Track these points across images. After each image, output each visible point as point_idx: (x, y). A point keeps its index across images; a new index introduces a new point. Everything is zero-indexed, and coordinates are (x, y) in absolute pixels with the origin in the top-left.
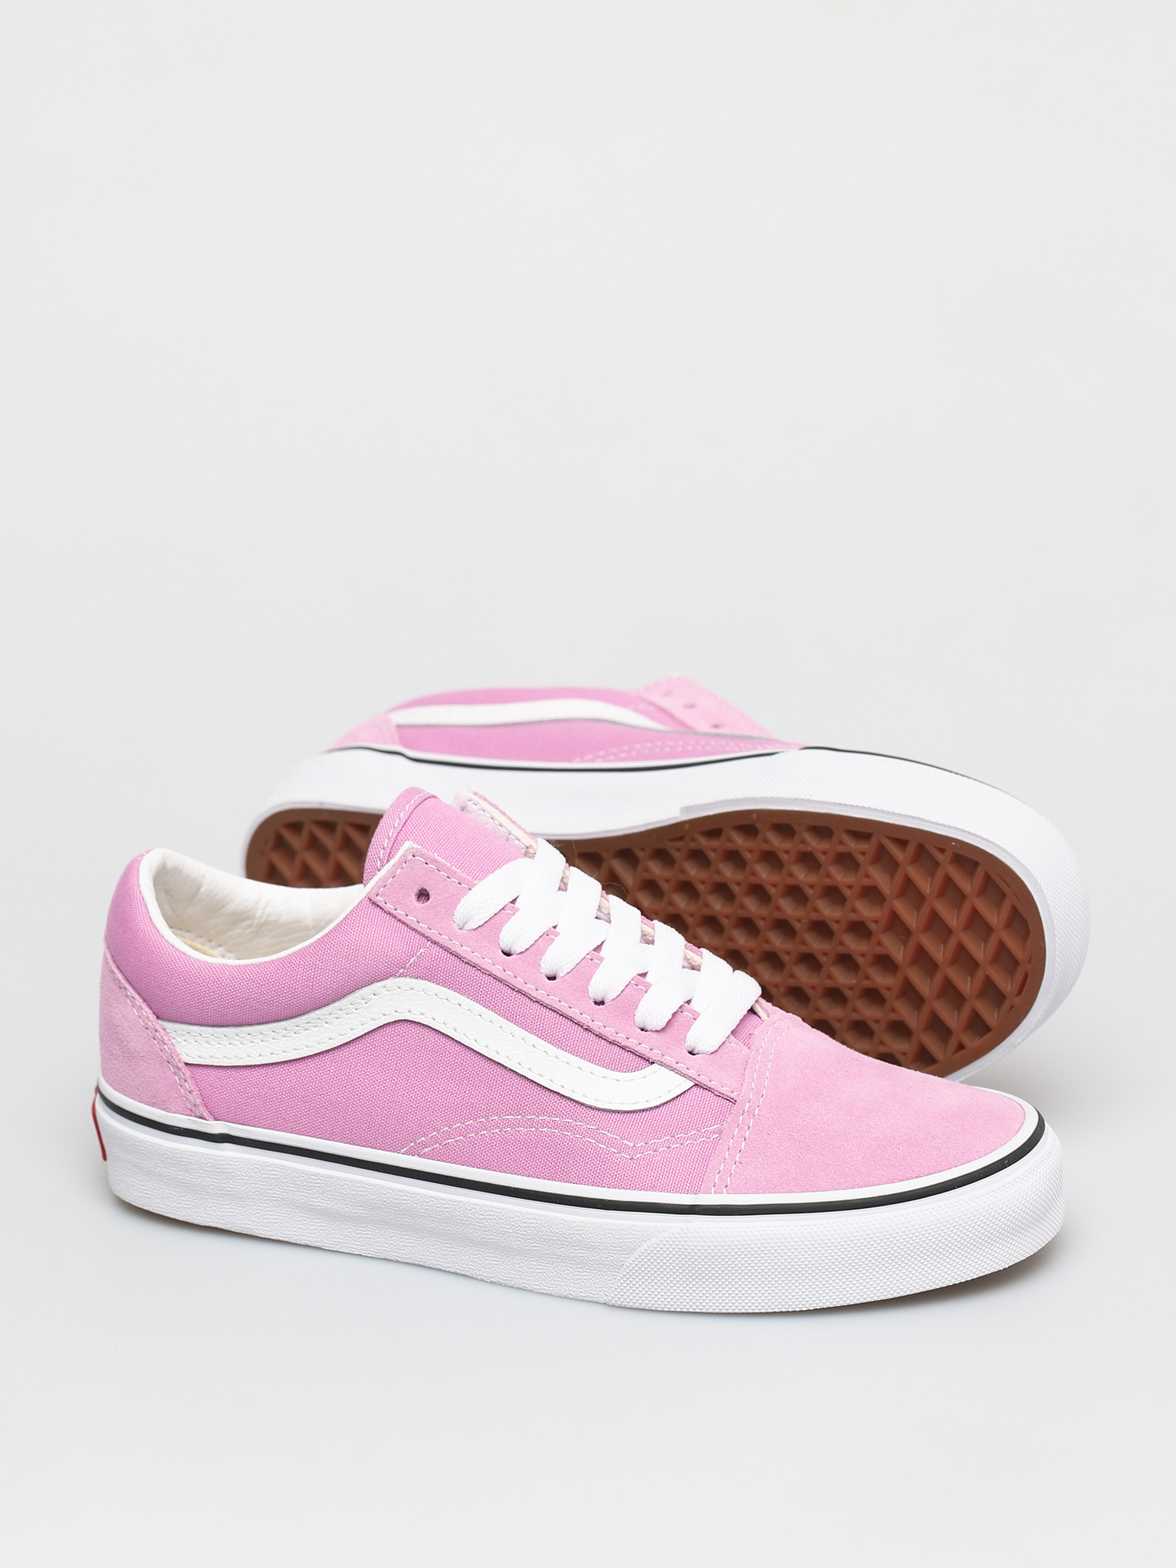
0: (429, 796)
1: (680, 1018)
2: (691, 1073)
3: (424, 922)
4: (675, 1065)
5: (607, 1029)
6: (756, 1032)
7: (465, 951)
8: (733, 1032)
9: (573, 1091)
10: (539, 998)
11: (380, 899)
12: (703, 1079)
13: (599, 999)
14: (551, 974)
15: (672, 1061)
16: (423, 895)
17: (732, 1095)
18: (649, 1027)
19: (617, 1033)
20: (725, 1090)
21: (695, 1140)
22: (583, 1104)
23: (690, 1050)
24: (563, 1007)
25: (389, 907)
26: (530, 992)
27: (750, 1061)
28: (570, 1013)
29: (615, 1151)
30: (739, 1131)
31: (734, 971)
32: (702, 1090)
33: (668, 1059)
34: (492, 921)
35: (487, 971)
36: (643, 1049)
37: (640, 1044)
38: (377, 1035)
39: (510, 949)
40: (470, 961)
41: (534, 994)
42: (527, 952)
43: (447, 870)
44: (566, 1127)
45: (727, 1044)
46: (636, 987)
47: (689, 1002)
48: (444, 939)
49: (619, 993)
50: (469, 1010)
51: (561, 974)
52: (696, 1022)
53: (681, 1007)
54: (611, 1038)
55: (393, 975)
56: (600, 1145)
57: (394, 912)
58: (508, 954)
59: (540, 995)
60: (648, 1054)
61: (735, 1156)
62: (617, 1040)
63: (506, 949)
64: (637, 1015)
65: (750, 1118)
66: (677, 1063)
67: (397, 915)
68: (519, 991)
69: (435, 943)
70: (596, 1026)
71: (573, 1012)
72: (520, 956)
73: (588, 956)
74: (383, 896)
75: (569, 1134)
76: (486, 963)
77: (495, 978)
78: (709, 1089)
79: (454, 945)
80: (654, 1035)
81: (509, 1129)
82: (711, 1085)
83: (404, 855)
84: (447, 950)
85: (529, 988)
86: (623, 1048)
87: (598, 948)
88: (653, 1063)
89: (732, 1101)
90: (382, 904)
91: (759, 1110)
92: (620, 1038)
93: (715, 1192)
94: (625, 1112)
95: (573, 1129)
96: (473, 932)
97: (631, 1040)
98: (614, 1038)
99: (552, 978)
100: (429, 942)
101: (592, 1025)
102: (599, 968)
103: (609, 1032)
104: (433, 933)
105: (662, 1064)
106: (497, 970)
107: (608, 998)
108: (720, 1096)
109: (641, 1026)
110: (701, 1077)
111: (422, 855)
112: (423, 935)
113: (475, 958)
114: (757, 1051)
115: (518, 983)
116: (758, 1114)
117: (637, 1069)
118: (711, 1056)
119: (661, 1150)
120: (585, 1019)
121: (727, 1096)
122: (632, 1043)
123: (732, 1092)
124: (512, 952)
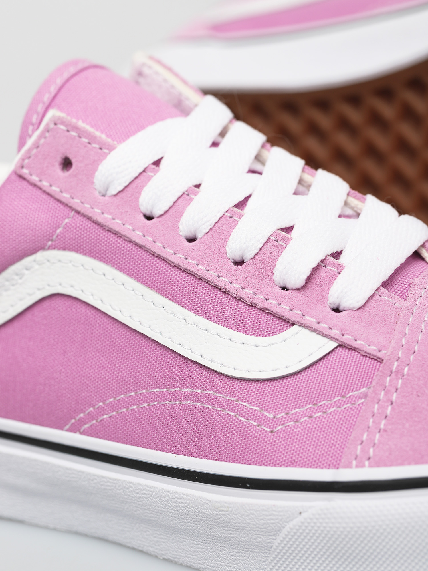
0: (86, 64)
1: (323, 273)
2: (335, 332)
3: (67, 191)
4: (315, 326)
5: (246, 290)
6: (416, 281)
7: (106, 218)
8: (387, 284)
9: (212, 360)
10: (177, 262)
11: (25, 172)
12: (347, 339)
13: (238, 259)
14: (191, 235)
15: (312, 322)
16: (67, 164)
17: (380, 355)
18: (289, 286)
19: (255, 295)
20: (372, 349)
21: (339, 407)
22: (221, 374)
23: (335, 307)
24: (201, 270)
25: (34, 178)
26: (168, 257)
27: (402, 314)
28: (207, 276)
29: (255, 424)
30: (386, 394)
31: (399, 216)
32: (347, 351)
33: (309, 320)
34: (133, 185)
35: (128, 238)
36: (283, 310)
37: (280, 305)
38: (36, 310)
39: (151, 212)
40: (111, 228)
41: (172, 258)
42: (167, 215)
43: (88, 135)
44: (207, 399)
45: (377, 297)
46: (275, 243)
47: (337, 255)
48: (86, 208)
49: (257, 251)
50: (113, 279)
51: (199, 235)
52: (340, 276)
53: (322, 261)
54: (249, 300)
55: (42, 248)
56: (240, 418)
57: (39, 184)
58: (149, 218)
59: (178, 259)
60: (288, 316)
61: (380, 423)
62: (255, 302)
63: (148, 213)
64: (275, 273)
65: (398, 379)
66: (318, 323)
67: (42, 187)
68: (159, 257)
69: (78, 212)
70: (234, 288)
71: (211, 275)
72: (160, 219)
73: (226, 214)
74: (28, 168)
75: (210, 407)
76: (127, 230)
77: (136, 244)
78: (355, 349)
79: (96, 213)
80: (295, 294)
81: (156, 403)
82: (359, 344)
83: (47, 125)
84: (89, 218)
85: (168, 253)
86: (262, 310)
87: (241, 205)
88: (293, 324)
89: (380, 360)
90: (28, 177)
91: (409, 369)
92: (259, 300)
93: (357, 466)
94: (264, 380)
95: (214, 401)
96: (115, 198)
97: (270, 301)
98: (251, 300)
99: (191, 240)
100: (73, 212)
101: (229, 288)
102: (237, 226)
103: (247, 294)
104: (76, 202)
105: (301, 325)
106: (137, 236)
107: (248, 256)
108: (366, 355)
109: (282, 285)
110: (346, 336)
111: (63, 123)
112: (66, 205)
113: (116, 224)
114: (413, 302)
115: (157, 248)
116: (408, 374)
117: (278, 331)
118: (357, 313)
119: (302, 420)
120: (223, 282)
121: (373, 355)
122: (271, 305)
123: (380, 351)
124: (154, 216)
